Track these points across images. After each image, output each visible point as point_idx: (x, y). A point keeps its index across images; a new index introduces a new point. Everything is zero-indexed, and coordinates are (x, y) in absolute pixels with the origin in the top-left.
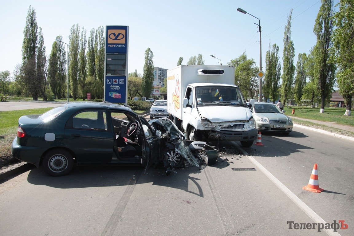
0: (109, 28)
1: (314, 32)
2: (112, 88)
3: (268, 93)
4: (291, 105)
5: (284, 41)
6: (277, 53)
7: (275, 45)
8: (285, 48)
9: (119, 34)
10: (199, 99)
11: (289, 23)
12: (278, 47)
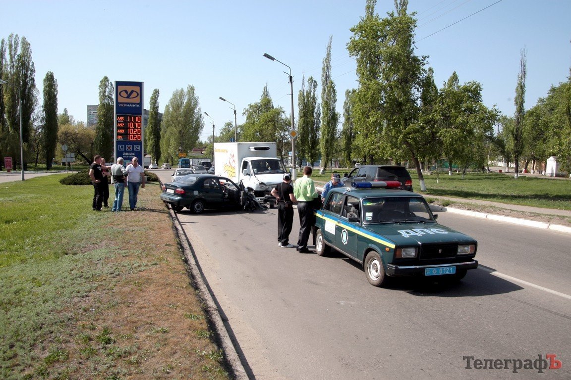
0: (118, 84)
1: (357, 74)
2: (125, 156)
3: (303, 152)
4: (339, 167)
5: (322, 80)
6: (314, 91)
7: (311, 78)
8: (324, 89)
9: (132, 92)
10: (255, 170)
11: (329, 55)
12: (315, 82)
